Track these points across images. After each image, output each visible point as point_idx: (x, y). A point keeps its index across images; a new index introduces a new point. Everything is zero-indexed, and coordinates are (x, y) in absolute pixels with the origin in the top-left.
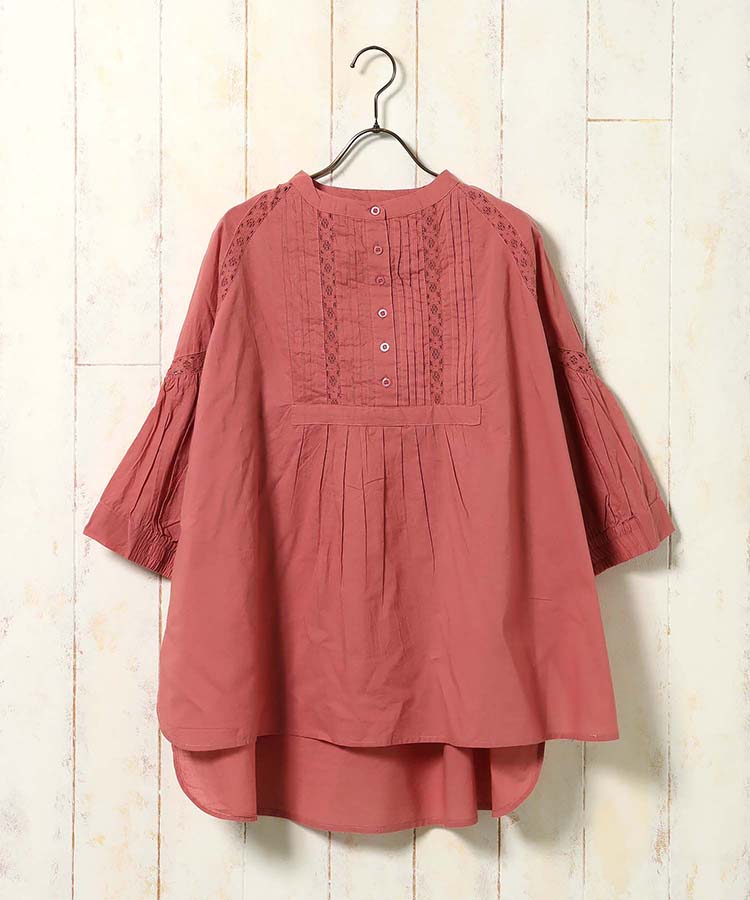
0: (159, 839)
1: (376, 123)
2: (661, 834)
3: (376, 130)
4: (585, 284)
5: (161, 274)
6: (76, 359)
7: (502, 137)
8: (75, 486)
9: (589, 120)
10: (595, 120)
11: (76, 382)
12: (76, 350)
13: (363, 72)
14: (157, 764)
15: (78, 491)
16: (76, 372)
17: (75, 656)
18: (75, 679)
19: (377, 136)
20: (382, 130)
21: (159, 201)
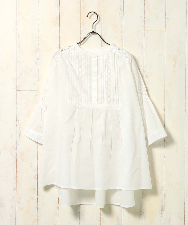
0: (37, 208)
1: (93, 31)
2: (162, 208)
3: (93, 32)
4: (144, 71)
5: (38, 68)
6: (17, 89)
7: (123, 34)
8: (17, 120)
9: (145, 30)
10: (146, 30)
11: (17, 95)
12: (17, 87)
13: (90, 18)
14: (37, 190)
15: (17, 122)
16: (17, 92)
17: (16, 163)
18: (16, 169)
19: (93, 34)
20: (95, 32)
21: (38, 50)
